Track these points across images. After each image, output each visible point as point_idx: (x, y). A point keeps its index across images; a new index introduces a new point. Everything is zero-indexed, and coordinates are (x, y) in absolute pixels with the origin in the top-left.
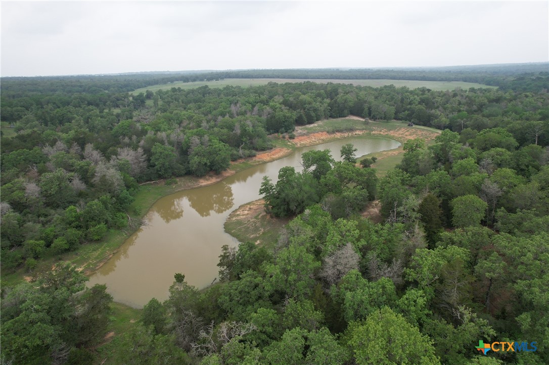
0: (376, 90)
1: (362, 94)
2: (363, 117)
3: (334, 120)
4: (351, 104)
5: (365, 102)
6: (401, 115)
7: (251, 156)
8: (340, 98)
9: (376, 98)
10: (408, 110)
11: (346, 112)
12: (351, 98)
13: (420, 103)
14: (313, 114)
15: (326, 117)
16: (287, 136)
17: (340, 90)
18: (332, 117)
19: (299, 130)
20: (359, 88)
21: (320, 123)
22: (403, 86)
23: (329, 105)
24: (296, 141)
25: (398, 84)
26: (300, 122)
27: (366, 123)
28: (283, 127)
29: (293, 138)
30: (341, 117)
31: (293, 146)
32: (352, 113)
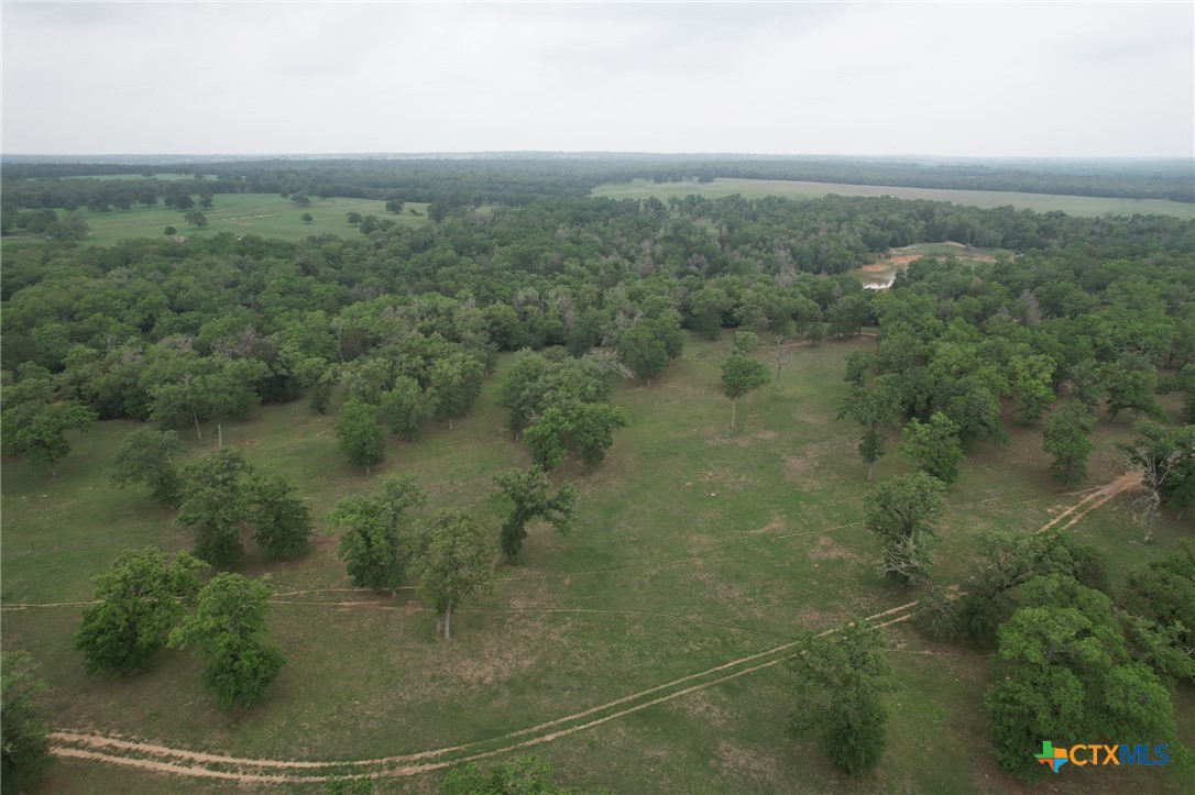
0: (983, 212)
1: (965, 216)
2: (964, 244)
3: (931, 244)
4: (951, 228)
5: (968, 226)
6: (1010, 243)
7: (859, 267)
8: (938, 219)
9: (983, 222)
10: (1020, 238)
11: (944, 236)
12: (952, 221)
13: (1037, 231)
14: (908, 236)
15: (920, 241)
16: (883, 256)
17: (937, 211)
18: (927, 241)
19: (893, 251)
20: (960, 208)
21: (914, 246)
22: (1028, 207)
23: (926, 227)
24: (892, 260)
25: (1020, 202)
26: (894, 244)
27: (967, 250)
28: (878, 246)
29: (888, 257)
30: (939, 241)
31: (891, 264)
32: (951, 239)
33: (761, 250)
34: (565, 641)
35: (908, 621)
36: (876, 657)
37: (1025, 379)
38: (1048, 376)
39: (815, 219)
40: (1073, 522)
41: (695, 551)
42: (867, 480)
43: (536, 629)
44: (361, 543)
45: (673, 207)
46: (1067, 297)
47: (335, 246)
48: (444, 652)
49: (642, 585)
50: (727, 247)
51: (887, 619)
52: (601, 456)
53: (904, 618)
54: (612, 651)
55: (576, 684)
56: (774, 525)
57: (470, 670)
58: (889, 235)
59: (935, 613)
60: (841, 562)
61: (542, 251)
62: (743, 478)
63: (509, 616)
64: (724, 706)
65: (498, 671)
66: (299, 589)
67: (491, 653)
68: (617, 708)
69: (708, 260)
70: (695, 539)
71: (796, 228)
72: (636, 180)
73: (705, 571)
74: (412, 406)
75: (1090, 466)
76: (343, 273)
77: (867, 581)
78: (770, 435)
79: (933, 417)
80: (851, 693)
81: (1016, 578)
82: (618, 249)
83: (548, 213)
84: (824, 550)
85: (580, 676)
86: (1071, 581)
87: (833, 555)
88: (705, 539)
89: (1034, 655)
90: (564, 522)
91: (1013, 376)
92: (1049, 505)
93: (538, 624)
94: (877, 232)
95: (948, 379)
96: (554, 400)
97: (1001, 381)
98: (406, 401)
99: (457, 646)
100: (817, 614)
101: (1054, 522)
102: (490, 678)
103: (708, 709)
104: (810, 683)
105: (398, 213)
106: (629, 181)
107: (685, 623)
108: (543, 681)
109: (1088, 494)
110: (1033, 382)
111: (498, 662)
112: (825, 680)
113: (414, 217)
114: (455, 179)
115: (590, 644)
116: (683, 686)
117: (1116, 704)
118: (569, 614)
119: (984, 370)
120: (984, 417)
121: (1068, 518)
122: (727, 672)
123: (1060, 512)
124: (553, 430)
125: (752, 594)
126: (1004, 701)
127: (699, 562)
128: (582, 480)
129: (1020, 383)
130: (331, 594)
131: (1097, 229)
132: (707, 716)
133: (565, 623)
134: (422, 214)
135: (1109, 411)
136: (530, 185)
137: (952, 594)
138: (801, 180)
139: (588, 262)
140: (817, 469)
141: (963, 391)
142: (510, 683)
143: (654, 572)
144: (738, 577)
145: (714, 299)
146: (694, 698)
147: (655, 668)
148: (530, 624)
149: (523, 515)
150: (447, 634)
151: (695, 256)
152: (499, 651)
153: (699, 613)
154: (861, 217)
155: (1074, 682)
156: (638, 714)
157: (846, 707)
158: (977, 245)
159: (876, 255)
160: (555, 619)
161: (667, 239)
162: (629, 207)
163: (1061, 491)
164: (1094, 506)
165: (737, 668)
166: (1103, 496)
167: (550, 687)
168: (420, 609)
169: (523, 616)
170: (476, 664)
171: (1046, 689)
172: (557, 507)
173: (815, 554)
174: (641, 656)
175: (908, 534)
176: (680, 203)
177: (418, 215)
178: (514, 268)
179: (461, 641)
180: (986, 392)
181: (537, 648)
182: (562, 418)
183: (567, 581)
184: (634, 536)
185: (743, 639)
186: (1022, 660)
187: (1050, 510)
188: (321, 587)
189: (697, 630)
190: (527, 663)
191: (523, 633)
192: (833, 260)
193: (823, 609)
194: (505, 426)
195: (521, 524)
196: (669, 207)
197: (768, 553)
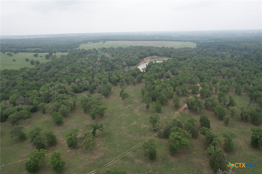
1: (157, 50)
2: (157, 56)
4: (154, 53)
5: (157, 52)
6: (165, 55)
8: (152, 52)
11: (153, 55)
13: (169, 53)
14: (147, 55)
18: (150, 56)
19: (144, 59)
21: (148, 57)
23: (150, 53)
24: (144, 61)
26: (145, 57)
28: (141, 58)
29: (144, 60)
30: (152, 56)
31: (144, 62)
32: (155, 55)
33: (120, 62)
34: (107, 149)
35: (157, 135)
36: (154, 144)
37: (169, 91)
38: (173, 90)
39: (129, 53)
40: (178, 114)
41: (123, 130)
42: (147, 112)
43: (102, 148)
44: (71, 141)
45: (99, 50)
46: (175, 71)
47: (28, 70)
48: (88, 155)
49: (116, 137)
50: (113, 62)
51: (154, 136)
52: (103, 115)
53: (156, 135)
54: (115, 149)
55: (111, 156)
56: (135, 123)
57: (94, 157)
58: (143, 56)
59: (160, 134)
60: (146, 127)
61: (76, 67)
62: (128, 115)
63: (97, 147)
64: (134, 154)
65: (98, 157)
66: (58, 150)
67: (96, 154)
68: (119, 158)
69: (110, 65)
70: (123, 128)
71: (126, 56)
72: (89, 42)
73: (126, 133)
74: (66, 110)
75: (180, 104)
76: (34, 78)
77: (150, 130)
78: (130, 105)
79: (157, 101)
80: (152, 149)
81: (171, 127)
82: (91, 64)
83: (74, 56)
84: (143, 126)
85: (111, 154)
86: (177, 127)
87: (145, 126)
88: (124, 127)
89: (173, 139)
90: (102, 130)
91: (168, 90)
92: (175, 112)
93: (102, 147)
94: (141, 55)
95: (158, 93)
96: (94, 106)
97: (166, 92)
98: (65, 110)
99: (90, 154)
100: (144, 137)
101: (176, 115)
102: (97, 158)
103: (132, 155)
104: (146, 149)
105: (37, 57)
106: (87, 43)
107: (125, 142)
108: (106, 156)
109: (180, 109)
110: (171, 91)
111: (98, 155)
112: (148, 148)
113: (42, 58)
114: (47, 45)
115: (111, 149)
116: (127, 152)
117: (182, 143)
118: (106, 145)
119: (163, 90)
120: (164, 99)
121: (177, 114)
122: (133, 149)
123: (176, 113)
124: (95, 112)
125: (134, 136)
126: (170, 146)
127: (124, 132)
128: (100, 120)
129: (169, 92)
130: (64, 150)
131: (179, 51)
132: (132, 156)
133: (106, 146)
134: (43, 57)
135: (182, 94)
136: (65, 46)
137: (163, 130)
138: (124, 40)
139: (87, 69)
140: (139, 111)
141: (160, 95)
142: (101, 158)
143: (118, 135)
144: (131, 133)
145: (115, 78)
146: (129, 154)
147: (122, 151)
148: (101, 148)
149: (95, 129)
150: (88, 152)
151: (107, 64)
152: (97, 153)
153: (127, 140)
154: (138, 52)
155: (178, 142)
156: (122, 158)
157: (151, 151)
158: (159, 56)
159: (141, 60)
160: (104, 146)
161: (101, 61)
162: (90, 52)
163: (176, 109)
164: (181, 111)
165: (134, 148)
166: (182, 109)
167: (107, 157)
168: (81, 149)
169: (99, 147)
170: (95, 156)
171: (175, 143)
172: (101, 127)
173: (142, 127)
174: (120, 149)
175: (155, 122)
176: (100, 49)
177: (42, 57)
178: (71, 72)
179: (90, 153)
180: (164, 95)
181: (103, 151)
182: (96, 110)
183: (104, 139)
184: (113, 129)
185: (134, 143)
186: (172, 140)
187: (175, 113)
188: (62, 149)
189: (127, 143)
190: (102, 154)
191: (100, 149)
192: (134, 63)
193: (145, 136)
194: (82, 110)
195: (95, 131)
196: (98, 50)
197: (135, 128)
